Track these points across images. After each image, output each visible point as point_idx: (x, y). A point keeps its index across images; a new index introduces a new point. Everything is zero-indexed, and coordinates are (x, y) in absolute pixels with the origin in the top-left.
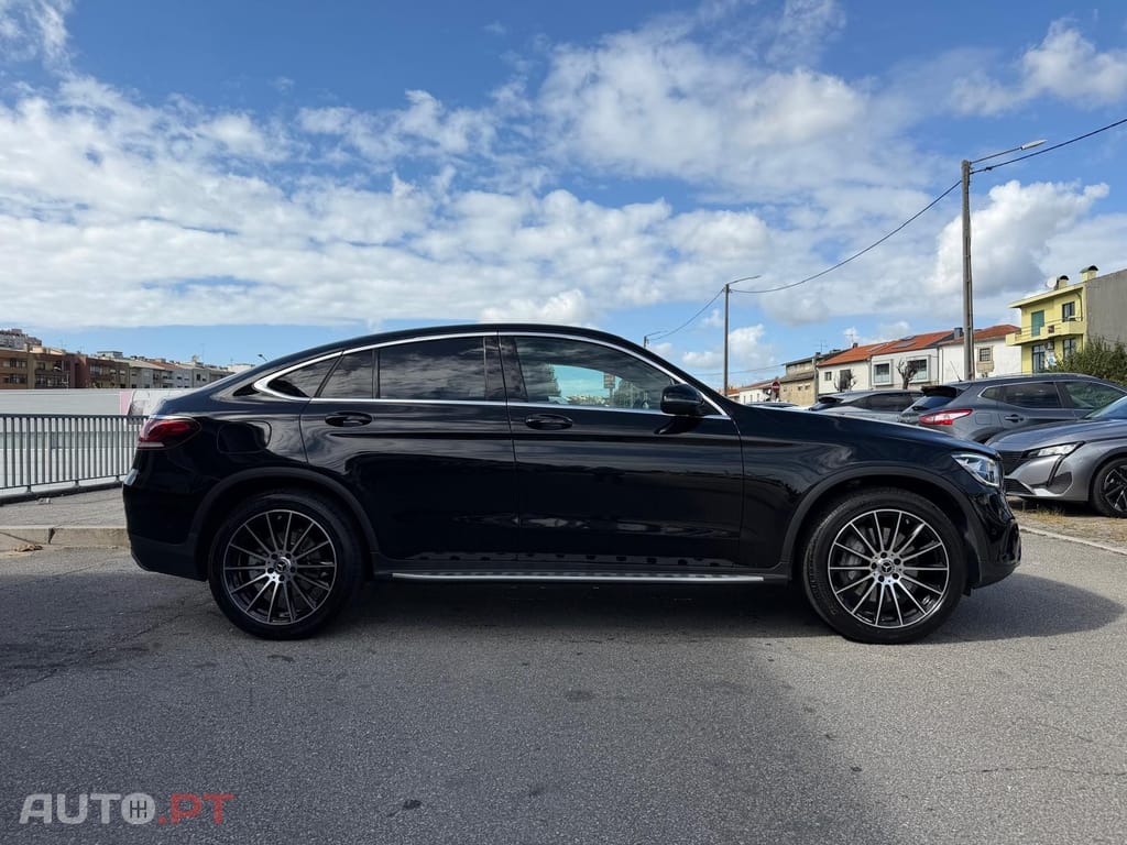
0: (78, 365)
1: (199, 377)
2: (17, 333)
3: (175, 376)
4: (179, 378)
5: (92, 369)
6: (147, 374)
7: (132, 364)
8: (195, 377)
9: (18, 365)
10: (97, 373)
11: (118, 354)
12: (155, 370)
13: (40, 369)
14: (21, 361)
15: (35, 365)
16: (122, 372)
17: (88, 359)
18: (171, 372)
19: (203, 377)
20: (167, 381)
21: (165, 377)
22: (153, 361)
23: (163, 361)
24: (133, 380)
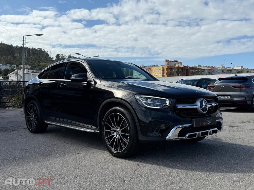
0: (187, 69)
1: (223, 71)
2: (176, 61)
3: (215, 71)
4: (216, 72)
5: (191, 70)
6: (207, 71)
7: (202, 68)
8: (222, 71)
9: (172, 70)
10: (192, 72)
11: (199, 65)
12: (209, 70)
13: (177, 71)
14: (173, 69)
15: (176, 70)
16: (199, 71)
17: (190, 67)
18: (214, 70)
19: (224, 71)
20: (213, 73)
21: (212, 72)
22: (209, 67)
23: (212, 67)
24: (202, 73)
